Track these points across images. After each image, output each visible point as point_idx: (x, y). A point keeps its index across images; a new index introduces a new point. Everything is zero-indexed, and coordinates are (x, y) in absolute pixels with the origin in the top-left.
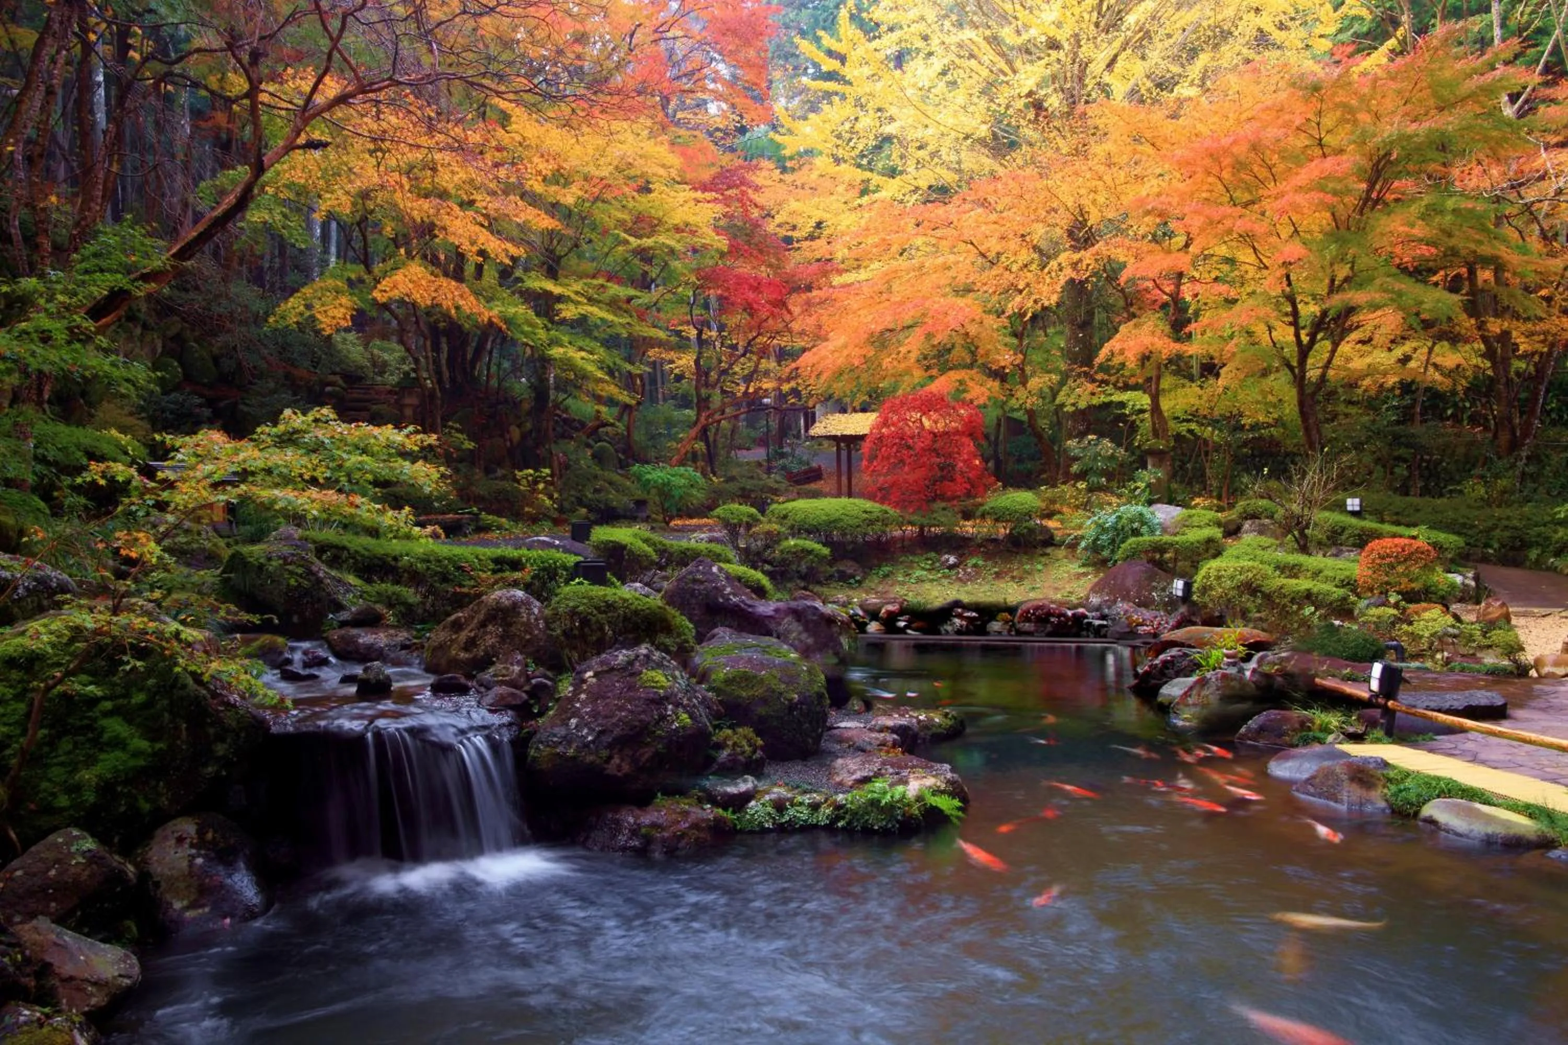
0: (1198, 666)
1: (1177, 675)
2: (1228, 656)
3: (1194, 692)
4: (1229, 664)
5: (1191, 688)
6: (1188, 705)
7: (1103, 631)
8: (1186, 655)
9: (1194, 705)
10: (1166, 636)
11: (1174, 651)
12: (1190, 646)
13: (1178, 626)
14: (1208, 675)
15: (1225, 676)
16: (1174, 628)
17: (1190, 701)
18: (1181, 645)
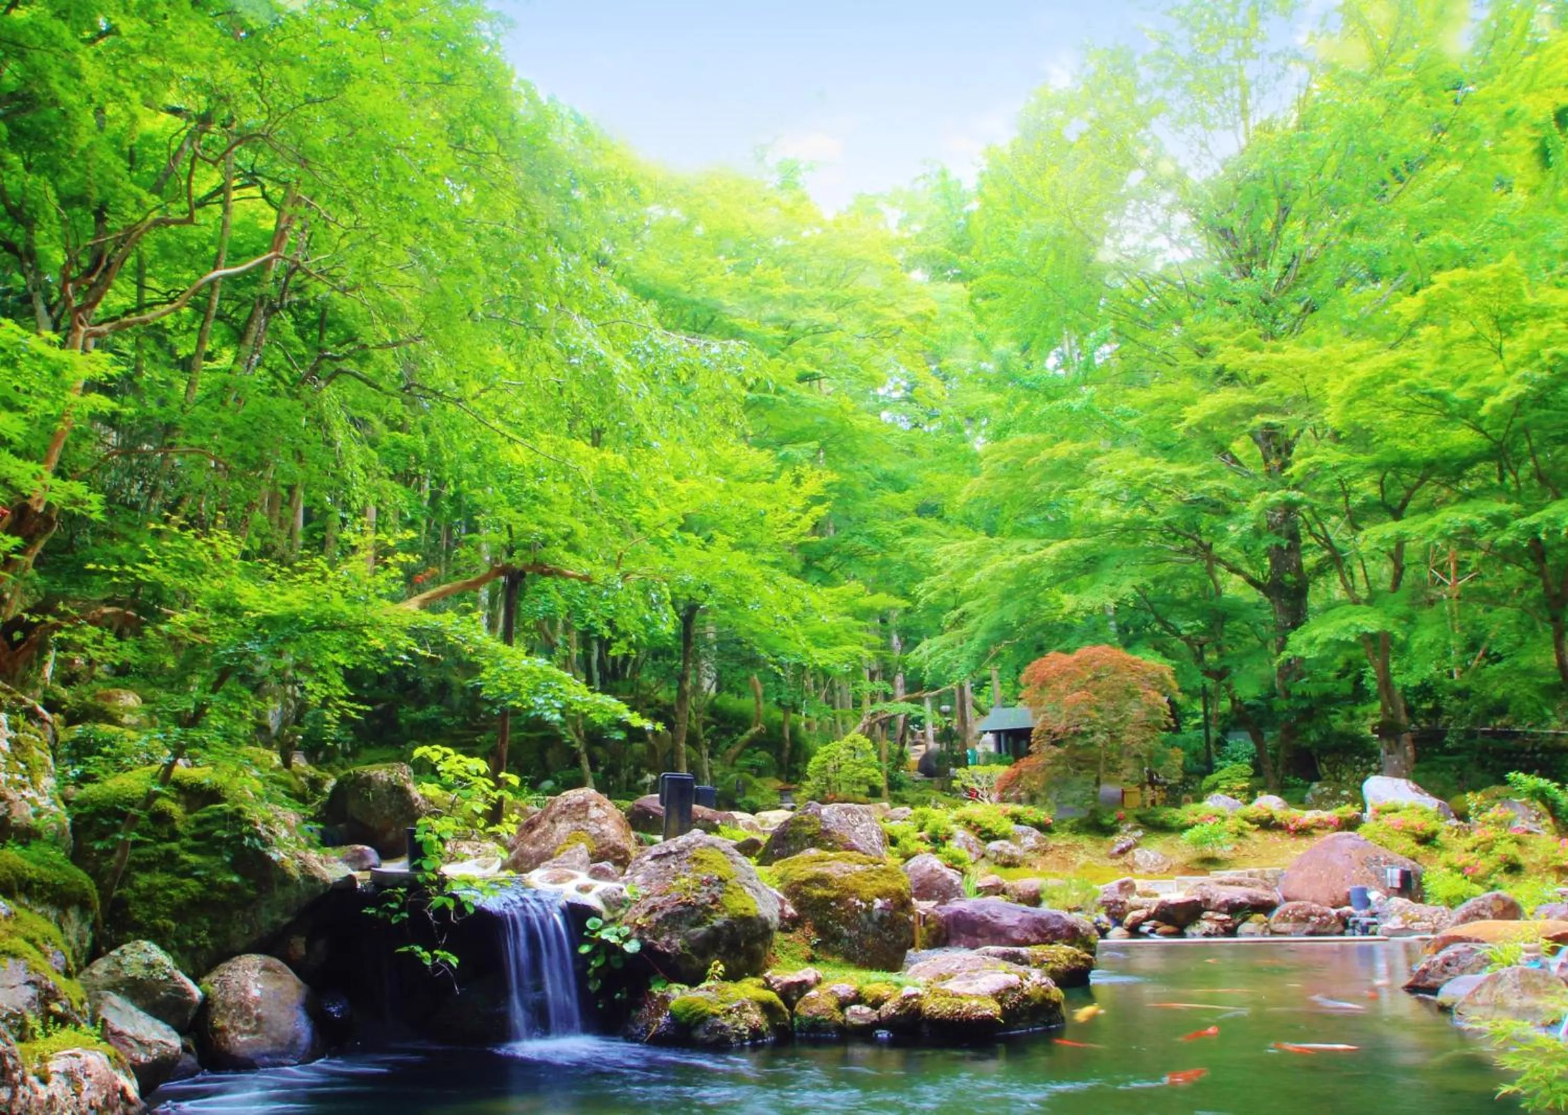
0: (1489, 962)
1: (1462, 971)
2: (1527, 951)
3: (1485, 990)
4: (1528, 959)
5: (1480, 987)
6: (1476, 1005)
7: (1372, 928)
8: (1473, 950)
9: (1485, 1005)
10: (1449, 931)
11: (1459, 947)
12: (1477, 941)
13: (1465, 919)
14: (1502, 971)
15: (1523, 972)
16: (1457, 923)
17: (1479, 1000)
18: (1469, 940)
